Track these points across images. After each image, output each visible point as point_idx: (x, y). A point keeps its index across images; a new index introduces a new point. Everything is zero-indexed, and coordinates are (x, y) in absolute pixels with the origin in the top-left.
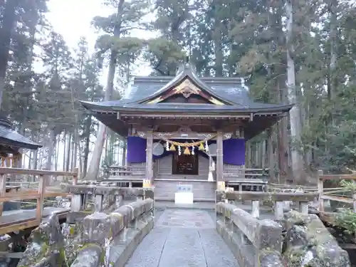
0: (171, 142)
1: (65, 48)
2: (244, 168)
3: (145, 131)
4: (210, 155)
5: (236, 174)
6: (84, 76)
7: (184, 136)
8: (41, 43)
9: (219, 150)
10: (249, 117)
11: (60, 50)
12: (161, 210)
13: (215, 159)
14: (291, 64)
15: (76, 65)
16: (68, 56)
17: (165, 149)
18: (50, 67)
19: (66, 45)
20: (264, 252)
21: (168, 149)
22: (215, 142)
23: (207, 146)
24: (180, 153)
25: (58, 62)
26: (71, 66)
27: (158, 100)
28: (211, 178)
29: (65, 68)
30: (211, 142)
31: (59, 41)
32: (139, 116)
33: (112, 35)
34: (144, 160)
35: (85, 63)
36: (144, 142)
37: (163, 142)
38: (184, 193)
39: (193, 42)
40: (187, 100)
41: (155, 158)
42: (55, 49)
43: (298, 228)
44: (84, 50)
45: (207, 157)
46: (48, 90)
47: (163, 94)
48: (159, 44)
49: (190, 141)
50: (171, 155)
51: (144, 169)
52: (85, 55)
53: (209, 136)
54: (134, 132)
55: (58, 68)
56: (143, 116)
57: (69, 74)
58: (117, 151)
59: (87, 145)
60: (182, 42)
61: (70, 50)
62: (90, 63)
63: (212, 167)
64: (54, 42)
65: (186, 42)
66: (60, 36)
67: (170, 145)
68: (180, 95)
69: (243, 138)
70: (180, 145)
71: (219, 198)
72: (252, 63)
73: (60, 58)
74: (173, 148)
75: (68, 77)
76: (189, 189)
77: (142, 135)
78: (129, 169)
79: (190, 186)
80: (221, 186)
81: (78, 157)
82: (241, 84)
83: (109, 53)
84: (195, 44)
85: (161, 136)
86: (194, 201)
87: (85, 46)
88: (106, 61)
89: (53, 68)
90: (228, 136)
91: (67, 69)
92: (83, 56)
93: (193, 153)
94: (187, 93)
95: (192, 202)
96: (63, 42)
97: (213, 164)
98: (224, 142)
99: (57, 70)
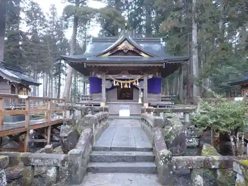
0: (117, 80)
1: (41, 13)
2: (160, 95)
3: (101, 74)
4: (140, 88)
5: (156, 99)
6: (55, 33)
7: (124, 77)
8: (25, 10)
9: (145, 85)
10: (162, 65)
11: (38, 15)
12: (112, 119)
13: (142, 90)
14: (195, 26)
15: (49, 25)
16: (43, 19)
17: (113, 84)
18: (32, 26)
19: (41, 11)
20: (155, 128)
21: (115, 85)
22: (143, 80)
23: (138, 83)
24: (122, 87)
25: (37, 23)
26: (46, 26)
27: (108, 54)
28: (140, 102)
29: (41, 27)
30: (140, 80)
31: (36, 8)
32: (98, 65)
33: (74, 5)
34: (100, 91)
35: (55, 23)
36: (100, 80)
37: (112, 81)
38: (125, 110)
39: (130, 7)
40: (125, 54)
41: (107, 90)
42: (34, 14)
43: (168, 119)
44: (54, 14)
45: (138, 89)
46: (31, 43)
47: (111, 50)
48: (107, 11)
49: (128, 80)
50: (117, 88)
51: (101, 96)
52: (55, 18)
53: (139, 77)
54: (93, 74)
55: (37, 28)
56: (100, 65)
57: (45, 32)
58: (79, 85)
59: (59, 80)
60: (122, 7)
61: (45, 14)
62: (59, 23)
63: (141, 95)
64: (33, 9)
65: (125, 7)
66: (37, 4)
67: (116, 82)
68: (121, 51)
69: (160, 77)
70: (122, 82)
71: (143, 111)
72: (169, 27)
73: (38, 21)
74: (118, 84)
75: (44, 34)
76: (127, 108)
77: (99, 76)
78: (91, 97)
79: (128, 106)
80: (146, 106)
81: (54, 89)
82: (160, 42)
83: (72, 18)
84: (132, 8)
85: (110, 77)
86: (130, 115)
87: (55, 11)
88: (71, 23)
89: (34, 27)
90: (151, 77)
91: (44, 28)
92: (54, 18)
93: (130, 87)
94: (126, 49)
95: (129, 116)
96: (39, 9)
97: (142, 93)
98: (148, 80)
99: (36, 29)
